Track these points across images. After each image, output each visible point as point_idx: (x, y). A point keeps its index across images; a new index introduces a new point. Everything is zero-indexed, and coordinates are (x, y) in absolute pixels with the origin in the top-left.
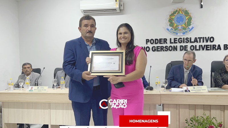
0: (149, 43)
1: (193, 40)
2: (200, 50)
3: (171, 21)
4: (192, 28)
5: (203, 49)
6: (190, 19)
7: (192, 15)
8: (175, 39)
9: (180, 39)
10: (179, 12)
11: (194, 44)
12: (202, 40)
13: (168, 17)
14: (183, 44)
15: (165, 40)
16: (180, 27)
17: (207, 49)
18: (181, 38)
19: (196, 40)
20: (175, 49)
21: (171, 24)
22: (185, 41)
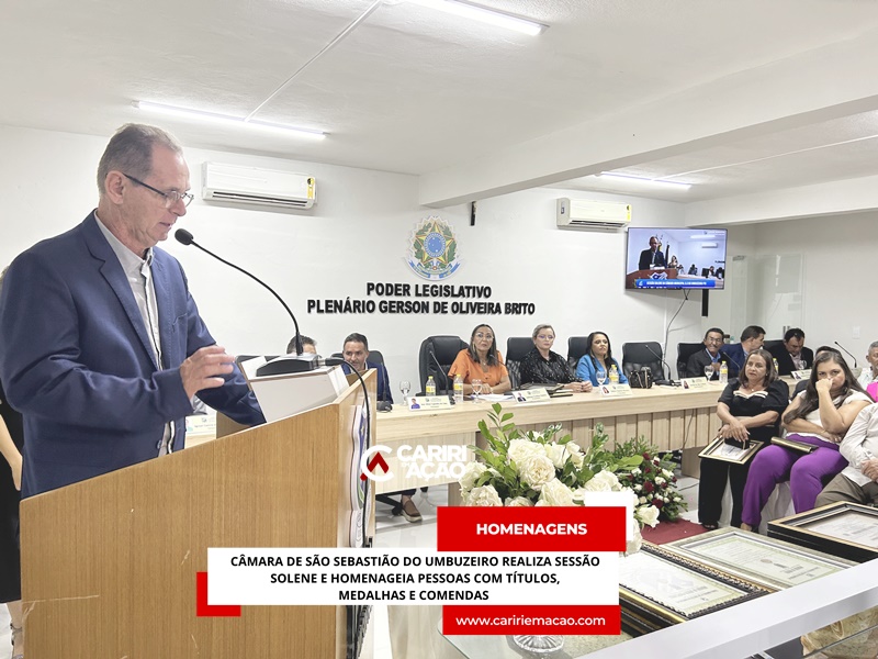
0: (373, 293)
1: (456, 292)
2: (467, 312)
3: (418, 245)
4: (457, 266)
5: (473, 312)
6: (453, 246)
7: (456, 239)
8: (425, 286)
9: (433, 287)
10: (433, 229)
11: (458, 300)
12: (471, 291)
13: (414, 235)
14: (440, 300)
15: (406, 289)
16: (435, 260)
17: (479, 312)
18: (436, 287)
19: (461, 293)
20: (425, 308)
21: (419, 255)
22: (444, 292)
